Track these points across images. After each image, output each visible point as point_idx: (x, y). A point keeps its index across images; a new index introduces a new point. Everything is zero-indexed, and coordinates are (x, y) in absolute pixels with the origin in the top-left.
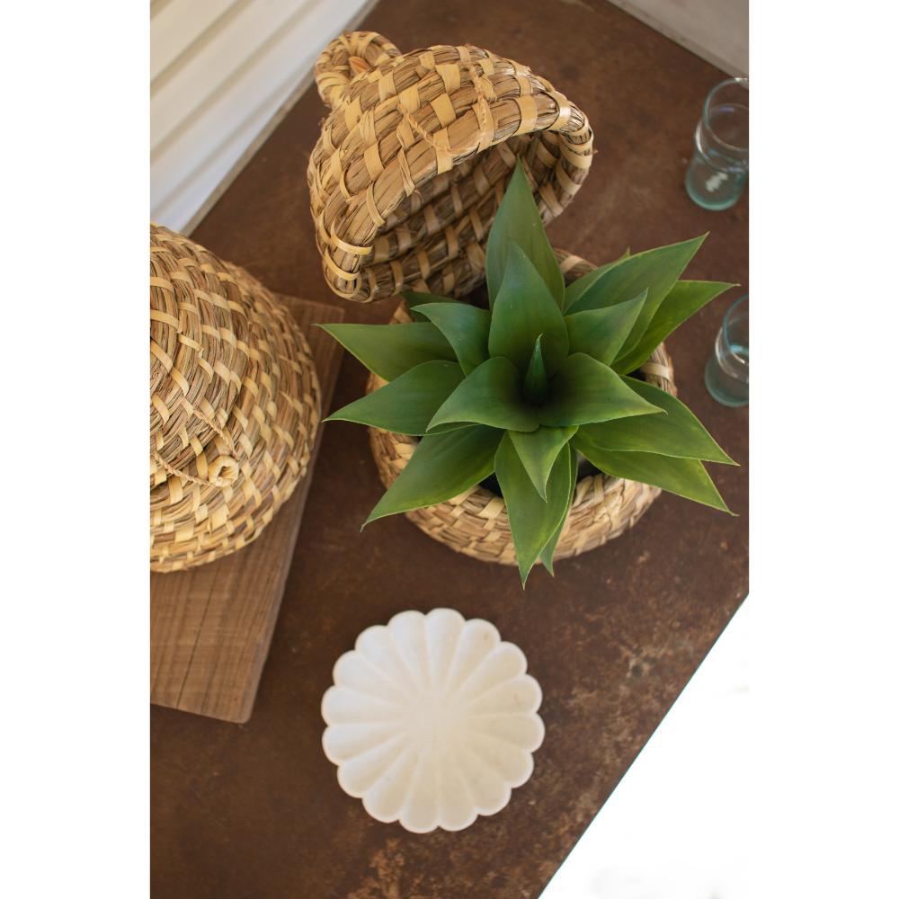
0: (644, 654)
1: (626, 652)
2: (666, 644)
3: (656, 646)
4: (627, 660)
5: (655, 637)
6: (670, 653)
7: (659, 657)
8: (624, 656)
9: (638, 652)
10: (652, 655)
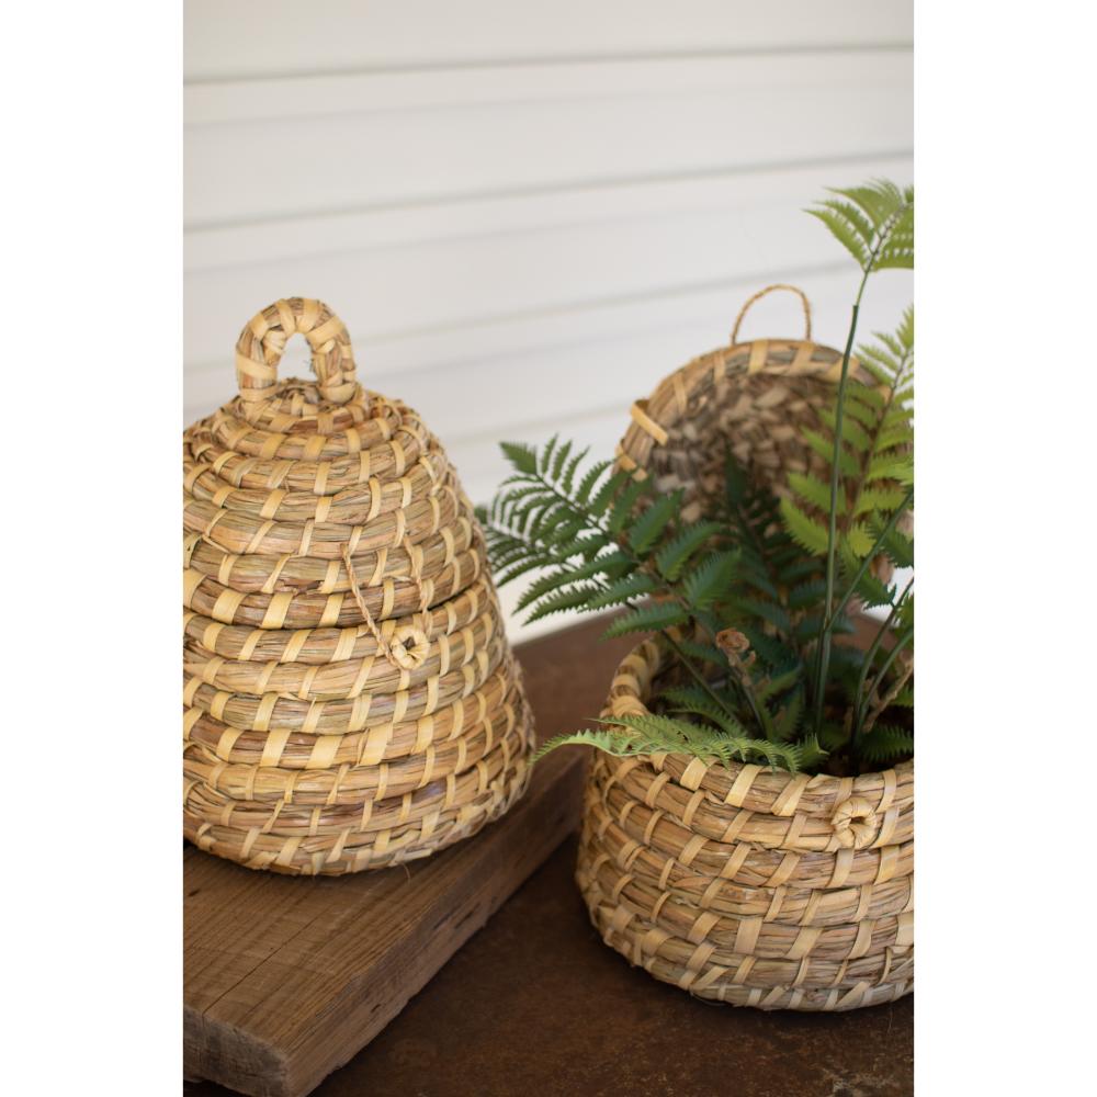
0: (858, 1079)
1: (829, 1075)
2: (892, 1076)
3: (876, 1075)
4: (830, 1083)
5: (875, 1066)
6: (897, 1085)
7: (879, 1087)
8: (826, 1078)
9: (847, 1077)
10: (870, 1083)
